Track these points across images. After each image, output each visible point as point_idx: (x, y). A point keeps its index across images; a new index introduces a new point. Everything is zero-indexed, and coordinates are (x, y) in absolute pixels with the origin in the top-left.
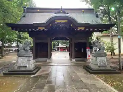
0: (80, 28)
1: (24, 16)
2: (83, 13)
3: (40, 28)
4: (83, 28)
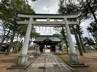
0: (53, 42)
1: (36, 38)
2: (54, 37)
3: (41, 42)
4: (54, 42)
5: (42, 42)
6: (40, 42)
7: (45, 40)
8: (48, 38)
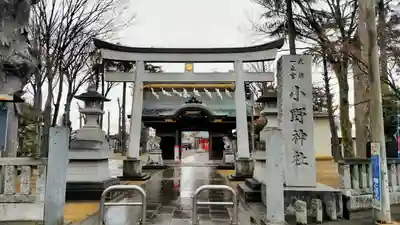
3: (166, 121)
5: (170, 121)
6: (163, 118)
7: (182, 111)
8: (196, 102)
